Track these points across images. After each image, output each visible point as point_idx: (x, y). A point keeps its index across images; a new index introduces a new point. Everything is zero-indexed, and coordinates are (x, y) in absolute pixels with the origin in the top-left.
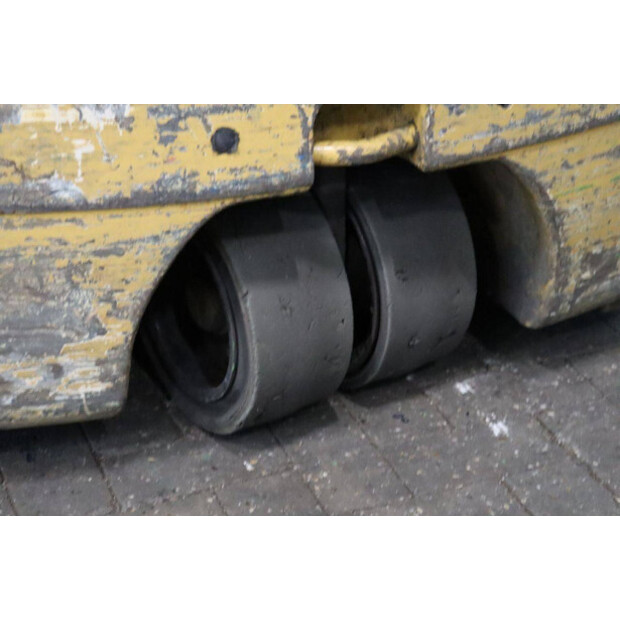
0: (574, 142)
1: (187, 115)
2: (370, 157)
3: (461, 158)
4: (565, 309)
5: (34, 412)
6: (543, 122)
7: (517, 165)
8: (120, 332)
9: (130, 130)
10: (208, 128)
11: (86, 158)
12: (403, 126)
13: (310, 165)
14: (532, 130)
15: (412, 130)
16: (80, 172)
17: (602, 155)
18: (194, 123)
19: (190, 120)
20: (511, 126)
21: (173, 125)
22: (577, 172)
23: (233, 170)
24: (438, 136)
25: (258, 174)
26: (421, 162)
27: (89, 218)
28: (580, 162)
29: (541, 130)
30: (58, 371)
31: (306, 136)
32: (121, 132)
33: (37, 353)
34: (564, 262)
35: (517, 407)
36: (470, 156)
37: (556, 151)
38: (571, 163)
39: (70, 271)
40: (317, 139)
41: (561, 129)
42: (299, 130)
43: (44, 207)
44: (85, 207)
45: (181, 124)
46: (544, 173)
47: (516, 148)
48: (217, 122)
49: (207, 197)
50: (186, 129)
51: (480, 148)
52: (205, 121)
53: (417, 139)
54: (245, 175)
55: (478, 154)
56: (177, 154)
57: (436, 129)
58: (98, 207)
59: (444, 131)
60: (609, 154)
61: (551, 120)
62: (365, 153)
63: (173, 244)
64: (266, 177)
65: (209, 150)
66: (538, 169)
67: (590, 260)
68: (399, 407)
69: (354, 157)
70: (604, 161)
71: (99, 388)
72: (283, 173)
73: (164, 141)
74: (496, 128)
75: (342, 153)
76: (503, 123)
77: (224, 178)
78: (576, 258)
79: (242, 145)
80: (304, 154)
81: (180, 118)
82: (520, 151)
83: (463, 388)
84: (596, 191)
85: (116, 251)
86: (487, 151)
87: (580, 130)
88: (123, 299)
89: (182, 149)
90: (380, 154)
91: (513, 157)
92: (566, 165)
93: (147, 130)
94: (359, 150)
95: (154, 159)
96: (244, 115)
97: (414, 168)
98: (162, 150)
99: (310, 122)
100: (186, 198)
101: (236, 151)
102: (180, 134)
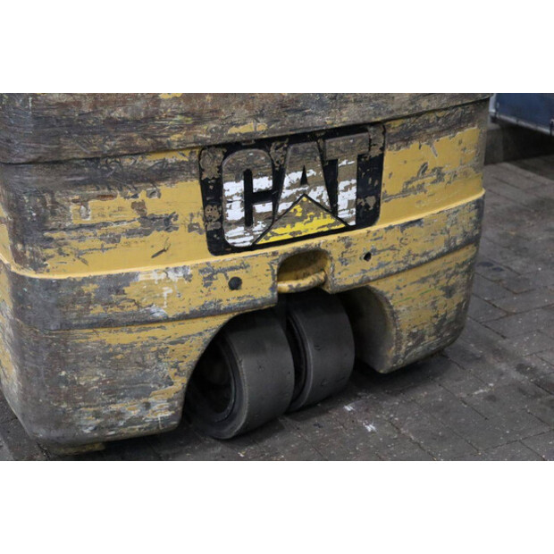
0: (400, 276)
1: (218, 272)
2: (305, 287)
3: (348, 286)
4: (400, 362)
5: (134, 429)
6: (386, 267)
7: (374, 289)
8: (180, 383)
9: (190, 281)
10: (227, 278)
11: (169, 296)
12: (318, 272)
13: (275, 293)
14: (381, 271)
15: (323, 273)
16: (165, 303)
17: (414, 283)
18: (220, 276)
19: (219, 274)
20: (371, 269)
21: (210, 278)
22: (403, 291)
23: (239, 298)
24: (337, 276)
25: (251, 299)
26: (329, 290)
27: (169, 326)
28: (405, 286)
29: (386, 271)
30: (148, 406)
31: (273, 279)
32: (186, 282)
33: (138, 397)
34: (399, 338)
35: (378, 416)
36: (352, 285)
37: (393, 280)
38: (401, 286)
39: (157, 353)
40: (279, 280)
41: (395, 270)
42: (270, 277)
43: (147, 321)
44: (167, 320)
45: (215, 277)
46: (388, 292)
47: (374, 280)
48: (231, 274)
49: (225, 312)
50: (217, 279)
51: (357, 281)
52: (226, 275)
53: (326, 277)
54: (244, 300)
55: (356, 284)
56: (212, 291)
57: (336, 273)
58: (173, 320)
59: (339, 273)
60: (418, 282)
61: (390, 266)
62: (302, 286)
63: (208, 336)
64: (255, 300)
65: (228, 289)
66: (385, 291)
67: (412, 335)
68: (316, 420)
69: (296, 289)
70: (416, 285)
71: (168, 414)
72: (263, 298)
73: (206, 285)
74: (364, 271)
75: (290, 286)
76: (367, 268)
77: (234, 302)
78: (405, 335)
79: (243, 286)
80: (273, 288)
81: (214, 274)
82: (376, 282)
83: (348, 408)
84: (413, 301)
85: (181, 341)
86: (361, 282)
87: (404, 271)
88: (183, 366)
89: (215, 289)
90: (309, 286)
91: (373, 285)
92: (398, 288)
93: (198, 280)
94: (299, 285)
95: (201, 294)
96: (244, 271)
97: (325, 292)
98: (205, 290)
99: (276, 273)
100: (216, 313)
101: (240, 289)
102: (214, 282)
